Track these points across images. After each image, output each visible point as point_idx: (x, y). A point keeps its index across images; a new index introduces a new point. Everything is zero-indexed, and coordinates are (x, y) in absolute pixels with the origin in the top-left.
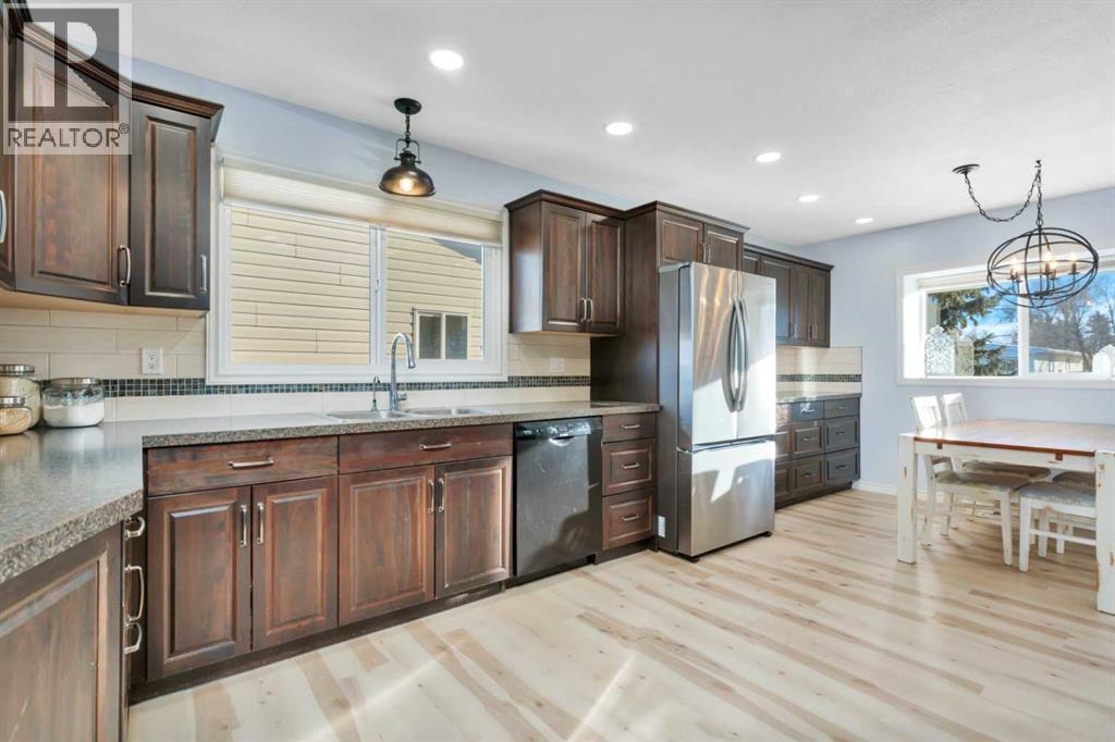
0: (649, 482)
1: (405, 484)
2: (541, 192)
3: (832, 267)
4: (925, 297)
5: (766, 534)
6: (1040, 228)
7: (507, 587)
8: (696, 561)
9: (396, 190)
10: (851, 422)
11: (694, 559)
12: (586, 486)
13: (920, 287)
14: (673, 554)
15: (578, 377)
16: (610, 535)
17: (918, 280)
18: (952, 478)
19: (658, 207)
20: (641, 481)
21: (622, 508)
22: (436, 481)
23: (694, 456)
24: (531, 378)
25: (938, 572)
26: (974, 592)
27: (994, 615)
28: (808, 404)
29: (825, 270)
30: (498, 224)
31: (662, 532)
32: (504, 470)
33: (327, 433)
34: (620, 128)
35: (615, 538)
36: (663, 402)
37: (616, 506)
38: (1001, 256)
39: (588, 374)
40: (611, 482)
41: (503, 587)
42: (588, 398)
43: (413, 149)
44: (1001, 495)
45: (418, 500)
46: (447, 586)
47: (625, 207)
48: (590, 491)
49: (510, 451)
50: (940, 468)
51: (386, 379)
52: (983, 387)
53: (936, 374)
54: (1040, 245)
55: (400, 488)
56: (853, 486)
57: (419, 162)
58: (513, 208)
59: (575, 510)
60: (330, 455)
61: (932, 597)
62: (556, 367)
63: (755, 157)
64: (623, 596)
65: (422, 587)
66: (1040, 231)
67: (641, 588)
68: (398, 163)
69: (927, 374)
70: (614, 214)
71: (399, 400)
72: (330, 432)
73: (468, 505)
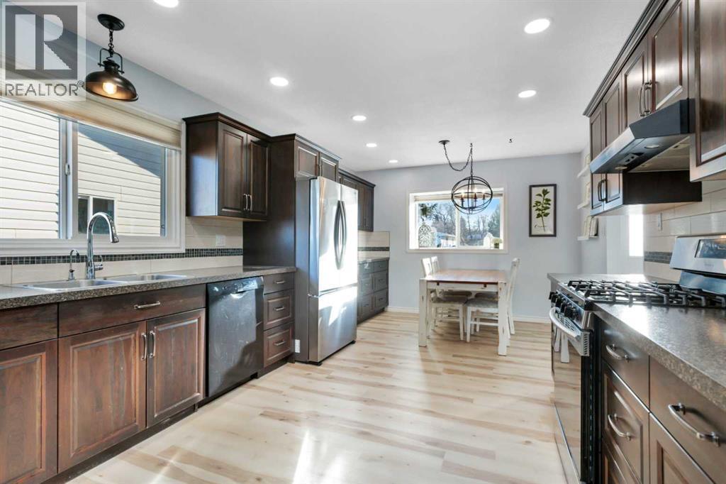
0: (290, 318)
1: (121, 339)
2: (218, 114)
3: (375, 185)
4: (417, 205)
5: (353, 342)
6: (472, 176)
7: (199, 407)
8: (320, 365)
9: (98, 90)
10: (385, 273)
11: (318, 364)
12: (254, 324)
13: (416, 201)
14: (306, 363)
15: (235, 249)
16: (268, 356)
17: (415, 197)
18: (438, 300)
19: (296, 138)
20: (285, 318)
21: (274, 338)
22: (148, 334)
23: (320, 299)
24: (202, 250)
25: (437, 349)
26: (454, 356)
27: (466, 365)
28: (367, 265)
29: (372, 186)
30: (178, 132)
31: (297, 350)
32: (199, 319)
33: (48, 302)
34: (280, 81)
35: (270, 358)
36: (298, 264)
37: (272, 336)
38: (457, 187)
39: (241, 247)
40: (269, 321)
41: (196, 407)
42: (241, 264)
43: (115, 59)
44: (459, 306)
45: (132, 349)
46: (156, 415)
47: (272, 134)
48: (257, 327)
49: (203, 304)
50: (433, 295)
51: (84, 252)
52: (447, 253)
53: (424, 247)
54: (469, 185)
55: (117, 343)
56: (385, 310)
57: (123, 72)
58: (190, 122)
59: (247, 342)
60: (50, 321)
61: (439, 362)
62: (220, 242)
63: (352, 117)
64: (284, 395)
65: (135, 422)
66: (471, 178)
67: (294, 387)
68: (102, 69)
69: (420, 247)
70: (264, 137)
71: (95, 270)
72: (51, 300)
73: (173, 349)
